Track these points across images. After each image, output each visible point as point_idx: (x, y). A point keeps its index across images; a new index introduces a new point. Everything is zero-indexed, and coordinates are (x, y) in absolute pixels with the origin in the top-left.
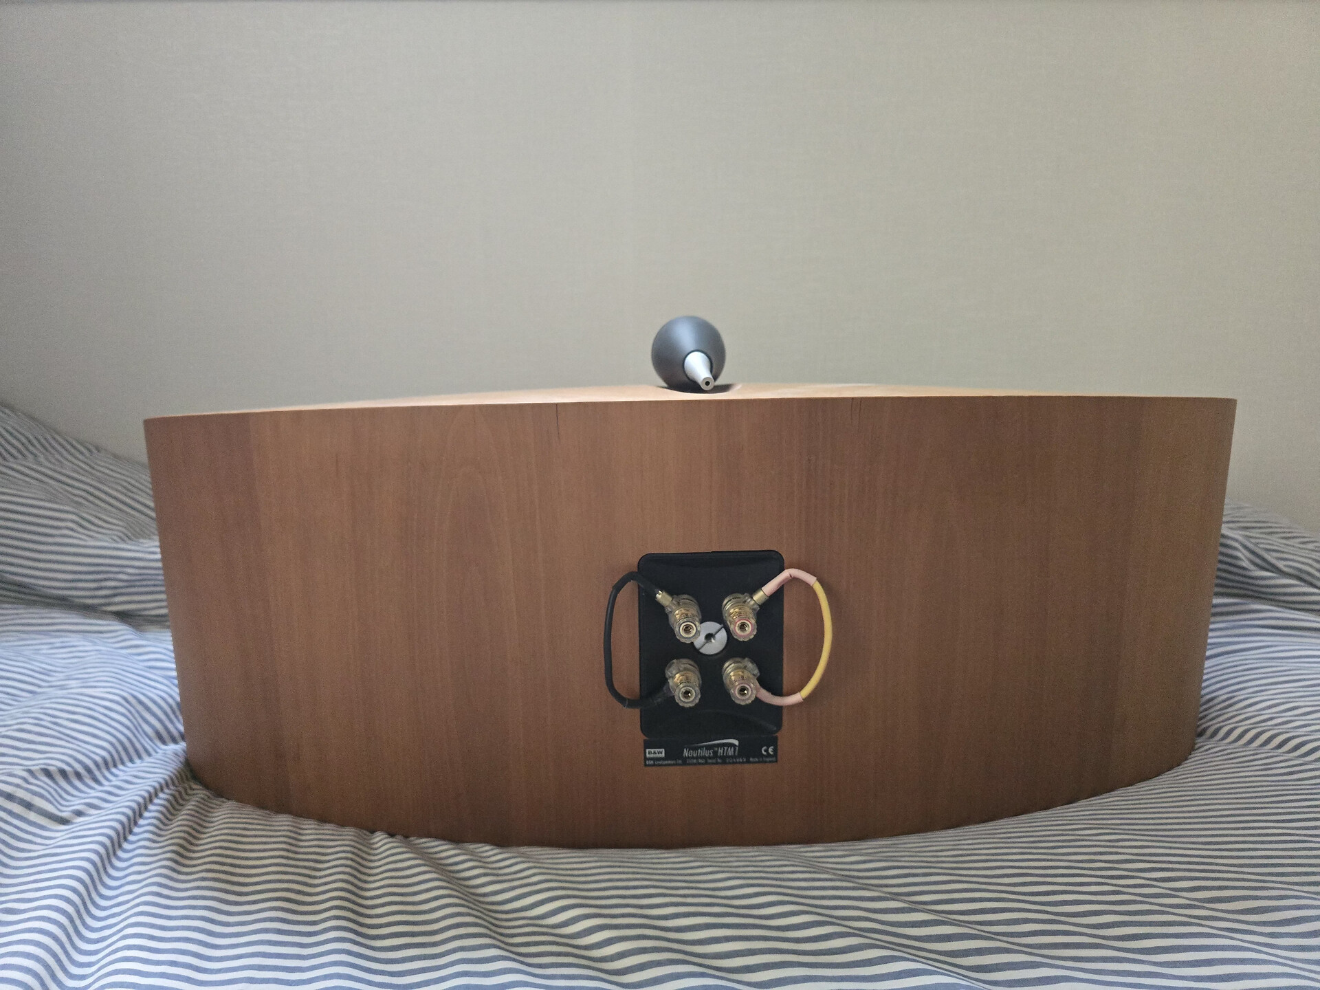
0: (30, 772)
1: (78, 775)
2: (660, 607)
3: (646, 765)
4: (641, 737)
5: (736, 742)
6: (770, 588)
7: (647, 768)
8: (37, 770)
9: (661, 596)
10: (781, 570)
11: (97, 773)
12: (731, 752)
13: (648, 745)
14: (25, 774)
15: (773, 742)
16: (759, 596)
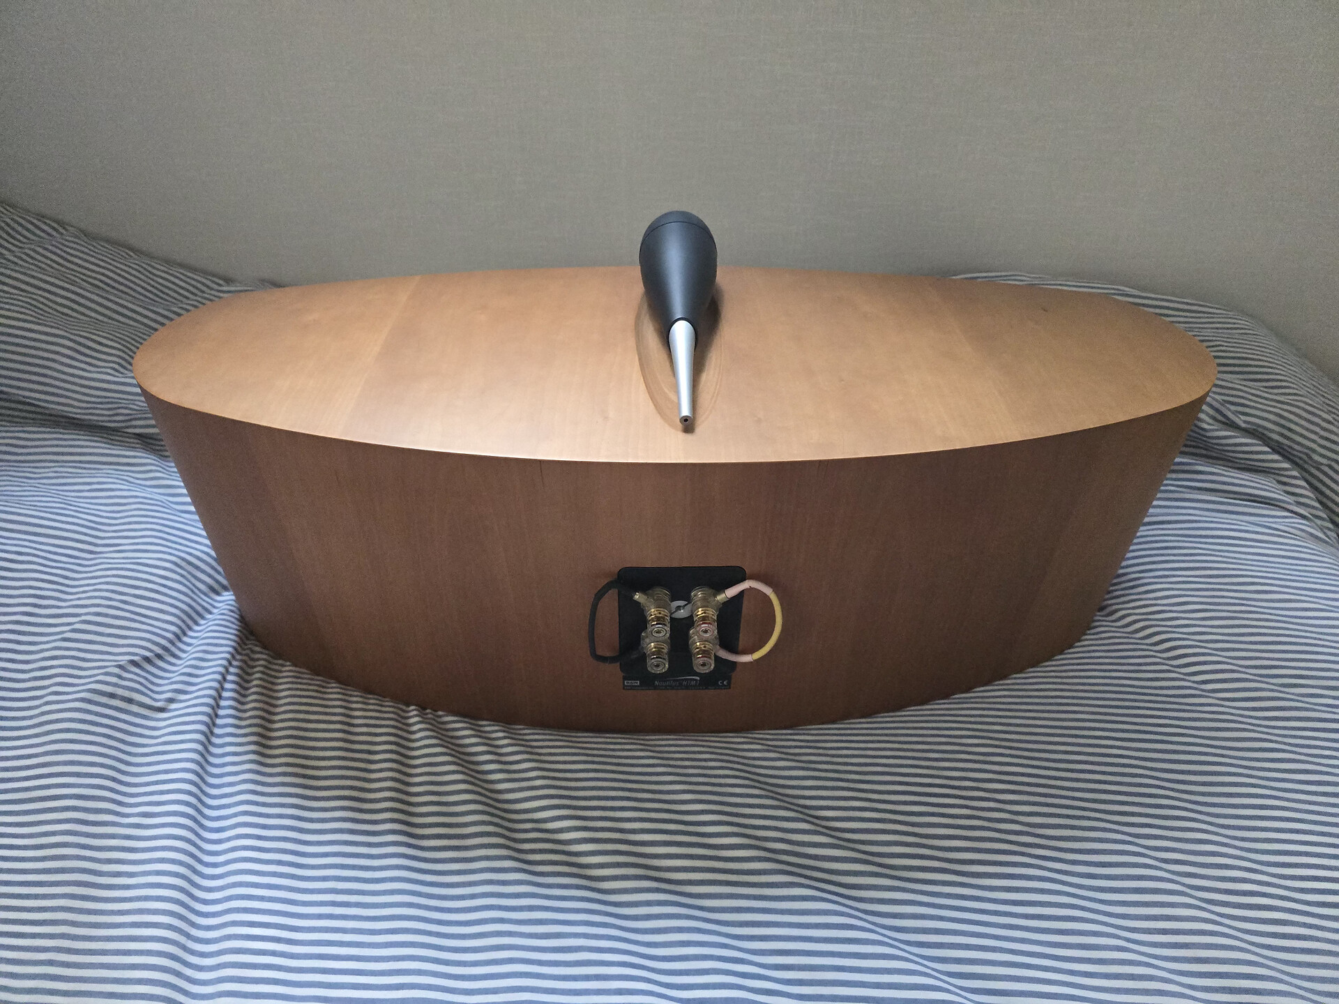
0: (120, 667)
1: (159, 657)
2: (637, 603)
3: (624, 689)
4: (621, 674)
5: (698, 678)
6: (731, 592)
7: (624, 691)
8: (125, 664)
9: (637, 596)
10: (743, 580)
11: (173, 649)
12: (693, 683)
13: (625, 678)
14: (117, 671)
15: (729, 679)
16: (721, 598)
